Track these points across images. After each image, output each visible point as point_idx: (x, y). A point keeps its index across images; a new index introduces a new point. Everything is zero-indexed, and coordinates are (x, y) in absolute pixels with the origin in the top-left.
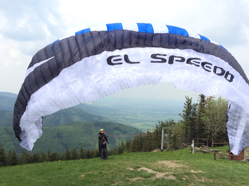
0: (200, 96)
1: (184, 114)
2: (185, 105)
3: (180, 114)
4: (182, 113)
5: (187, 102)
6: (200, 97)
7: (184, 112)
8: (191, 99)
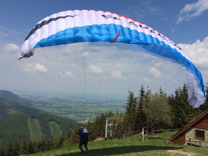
0: (140, 91)
1: (127, 107)
2: (128, 99)
3: (124, 107)
4: (126, 105)
5: (130, 96)
7: (127, 105)
8: (133, 93)
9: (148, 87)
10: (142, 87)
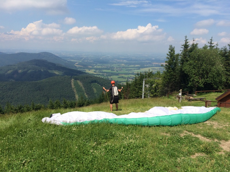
0: (183, 45)
2: (167, 56)
3: (162, 65)
7: (167, 63)
9: (194, 40)
10: (186, 40)
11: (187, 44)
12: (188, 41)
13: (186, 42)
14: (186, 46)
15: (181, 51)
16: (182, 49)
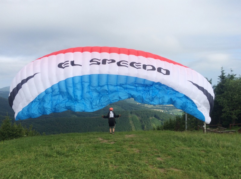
6: (219, 78)
9: (232, 71)
10: (223, 71)
11: (224, 75)
12: (224, 72)
13: (223, 74)
14: (222, 77)
15: (218, 82)
16: (219, 81)
